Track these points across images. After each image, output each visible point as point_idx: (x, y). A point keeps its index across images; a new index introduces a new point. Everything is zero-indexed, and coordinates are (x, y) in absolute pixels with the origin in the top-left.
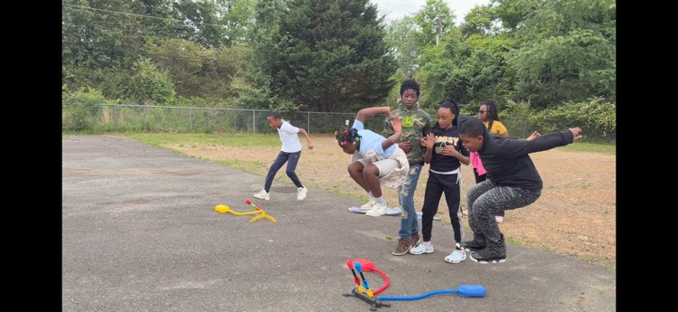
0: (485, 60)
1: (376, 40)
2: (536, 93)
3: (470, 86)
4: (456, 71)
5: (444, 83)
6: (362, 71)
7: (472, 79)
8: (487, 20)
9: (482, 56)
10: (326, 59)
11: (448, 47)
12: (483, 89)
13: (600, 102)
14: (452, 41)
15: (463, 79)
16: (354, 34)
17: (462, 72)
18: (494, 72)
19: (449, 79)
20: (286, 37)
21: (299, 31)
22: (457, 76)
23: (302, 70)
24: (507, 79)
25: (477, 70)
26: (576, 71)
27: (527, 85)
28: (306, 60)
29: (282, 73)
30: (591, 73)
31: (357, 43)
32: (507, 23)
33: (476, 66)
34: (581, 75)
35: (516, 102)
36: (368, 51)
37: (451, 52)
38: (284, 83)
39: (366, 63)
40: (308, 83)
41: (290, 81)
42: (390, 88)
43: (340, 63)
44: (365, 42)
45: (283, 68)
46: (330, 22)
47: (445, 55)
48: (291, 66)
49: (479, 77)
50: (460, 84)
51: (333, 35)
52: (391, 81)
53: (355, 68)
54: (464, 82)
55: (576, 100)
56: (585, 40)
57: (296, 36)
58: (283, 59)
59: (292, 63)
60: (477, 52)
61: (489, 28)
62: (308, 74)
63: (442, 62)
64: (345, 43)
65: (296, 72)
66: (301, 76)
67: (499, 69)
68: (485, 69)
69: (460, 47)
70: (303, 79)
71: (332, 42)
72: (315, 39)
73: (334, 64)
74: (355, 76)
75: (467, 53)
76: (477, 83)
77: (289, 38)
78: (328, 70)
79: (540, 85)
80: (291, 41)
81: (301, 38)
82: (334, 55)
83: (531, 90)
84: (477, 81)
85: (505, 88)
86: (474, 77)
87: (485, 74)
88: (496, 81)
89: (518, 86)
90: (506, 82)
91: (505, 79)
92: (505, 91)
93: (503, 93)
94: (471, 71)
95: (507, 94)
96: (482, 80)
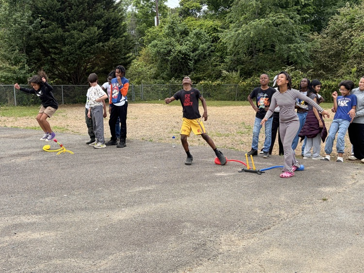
0: (201, 39)
1: (118, 22)
2: (242, 64)
3: (191, 60)
4: (179, 48)
5: (170, 58)
6: (109, 49)
7: (192, 54)
8: (198, 4)
9: (198, 35)
10: (78, 39)
11: (170, 27)
12: (200, 63)
13: (292, 70)
14: (173, 23)
15: (185, 54)
16: (100, 17)
17: (183, 48)
18: (209, 48)
19: (173, 55)
20: (39, 20)
21: (50, 13)
22: (180, 52)
23: (56, 48)
24: (217, 54)
25: (195, 47)
26: (273, 46)
27: (235, 58)
28: (62, 40)
29: (37, 51)
30: (284, 47)
31: (103, 25)
32: (212, 7)
33: (194, 43)
34: (277, 48)
35: (229, 72)
36: (112, 31)
37: (172, 32)
38: (39, 60)
39: (112, 41)
40: (62, 59)
41: (43, 58)
42: (130, 62)
43: (90, 42)
44: (110, 24)
45: (37, 46)
46: (78, 6)
47: (168, 35)
48: (45, 45)
49: (197, 52)
50: (182, 58)
51: (80, 18)
52: (129, 57)
53: (103, 46)
54: (186, 57)
55: (273, 68)
56: (279, 21)
57: (47, 19)
58: (37, 38)
59: (45, 42)
60: (194, 31)
61: (199, 12)
62: (62, 51)
63: (166, 40)
64: (93, 25)
65: (50, 50)
66: (55, 54)
67: (212, 46)
68: (201, 46)
69: (180, 28)
70: (57, 56)
71: (81, 24)
72: (65, 21)
73: (85, 43)
74: (102, 52)
75: (185, 33)
76: (196, 58)
77: (42, 20)
78: (80, 48)
79: (244, 58)
80: (44, 23)
81: (53, 20)
82: (85, 35)
83: (239, 62)
84: (195, 56)
85: (217, 61)
86: (193, 53)
87: (202, 50)
88: (209, 55)
89: (228, 59)
90: (218, 56)
91: (216, 53)
92: (218, 63)
93: (217, 65)
94: (190, 47)
95: (220, 65)
96: (200, 55)
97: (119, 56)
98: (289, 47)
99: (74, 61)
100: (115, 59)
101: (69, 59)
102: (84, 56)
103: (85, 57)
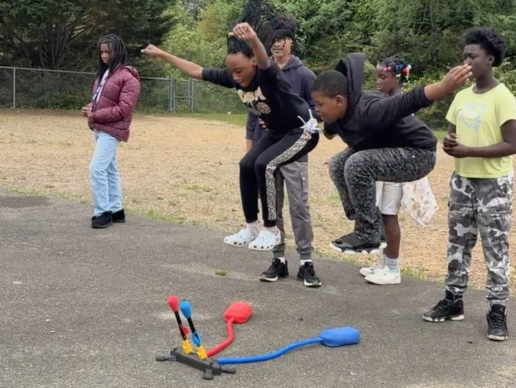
2: (406, 51)
3: (301, 34)
7: (304, 22)
12: (321, 42)
18: (340, 11)
24: (359, 26)
25: (311, 8)
26: (470, 17)
27: (393, 36)
30: (491, 18)
40: (14, 12)
42: (166, 30)
49: (315, 19)
52: (167, 18)
67: (347, 7)
68: (324, 6)
74: (102, 2)
76: (312, 31)
79: (412, 37)
84: (311, 27)
85: (356, 41)
86: (306, 19)
87: (325, 15)
88: (342, 27)
89: (378, 38)
90: (359, 30)
91: (356, 25)
92: (356, 45)
93: (355, 48)
94: (301, 8)
95: (361, 49)
96: (320, 25)
97: (139, 14)
98: (502, 21)
99: (39, 18)
100: (131, 19)
101: (29, 13)
102: (60, 7)
103: (63, 11)
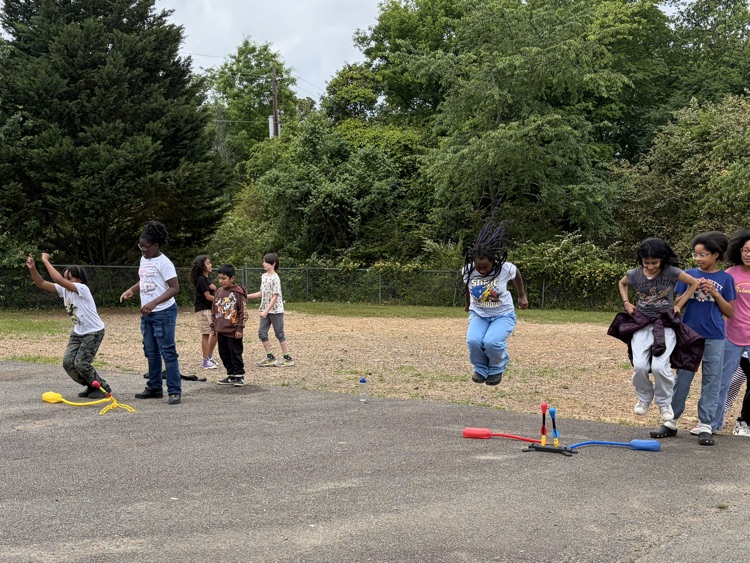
0: (375, 169)
1: (198, 127)
2: (467, 227)
3: (354, 215)
4: (327, 187)
5: (307, 210)
6: (178, 186)
7: (356, 202)
8: (369, 92)
9: (370, 161)
10: (109, 162)
11: (307, 142)
12: (374, 221)
13: (575, 242)
14: (314, 131)
15: (341, 202)
16: (156, 114)
17: (337, 188)
18: (394, 189)
19: (315, 202)
20: (18, 116)
21: (43, 104)
22: (329, 196)
23: (55, 180)
24: (413, 203)
25: (363, 186)
26: (536, 189)
27: (452, 213)
28: (71, 163)
29: (13, 187)
30: (560, 190)
31: (164, 131)
32: (399, 99)
33: (362, 178)
34: (544, 193)
35: (437, 242)
36: (185, 146)
37: (312, 151)
38: (16, 208)
39: (186, 168)
40: (70, 207)
41: (26, 203)
42: (220, 216)
43: (135, 169)
44: (179, 130)
45: (13, 177)
46: (107, 88)
47: (302, 158)
48: (32, 174)
49: (368, 198)
50: (334, 211)
51: (110, 116)
52: (219, 204)
53: (164, 180)
54: (342, 207)
55: (535, 236)
57: (37, 114)
58: (14, 159)
59: (32, 167)
60: (361, 152)
61: (371, 109)
62: (69, 189)
63: (299, 170)
64: (141, 129)
65: (44, 185)
66: (54, 193)
67: (400, 185)
68: (377, 184)
69: (329, 143)
70: (61, 200)
71: (115, 128)
72: (78, 121)
73: (122, 171)
74: (162, 192)
75: (341, 155)
76: (365, 210)
77: (25, 118)
78: (112, 183)
79: (471, 212)
80: (29, 123)
81: (50, 119)
82: (125, 153)
83: (460, 221)
84: (364, 206)
85: (411, 219)
86: (358, 198)
87: (379, 194)
88: (395, 205)
89: (435, 215)
90: (413, 207)
91: (410, 202)
92: (413, 224)
93: (410, 227)
94: (352, 187)
95: (417, 228)
96: (373, 204)
97: (197, 203)
98: (568, 191)
99: (97, 212)
100: (190, 208)
101: (87, 206)
102: (119, 200)
103: (123, 203)
